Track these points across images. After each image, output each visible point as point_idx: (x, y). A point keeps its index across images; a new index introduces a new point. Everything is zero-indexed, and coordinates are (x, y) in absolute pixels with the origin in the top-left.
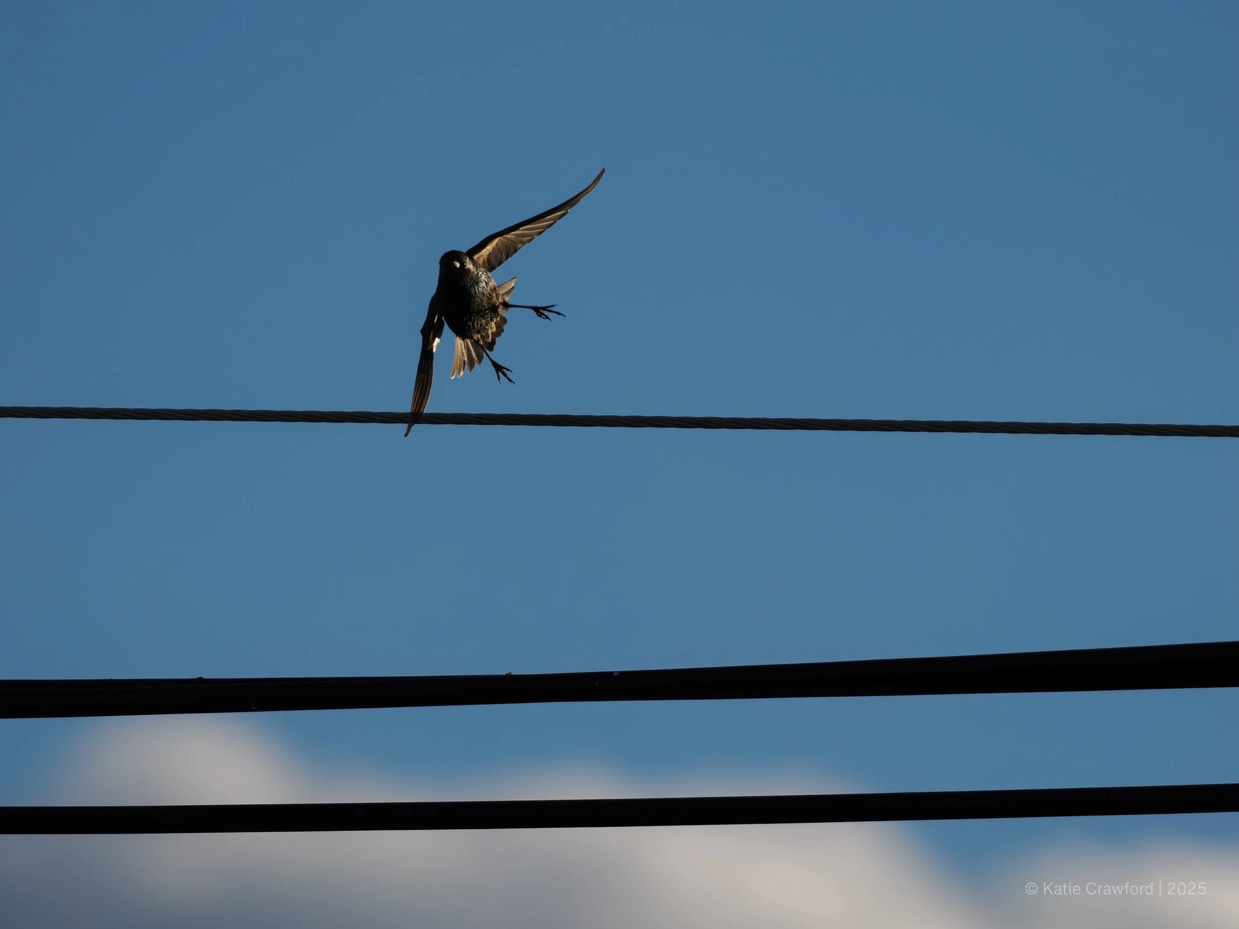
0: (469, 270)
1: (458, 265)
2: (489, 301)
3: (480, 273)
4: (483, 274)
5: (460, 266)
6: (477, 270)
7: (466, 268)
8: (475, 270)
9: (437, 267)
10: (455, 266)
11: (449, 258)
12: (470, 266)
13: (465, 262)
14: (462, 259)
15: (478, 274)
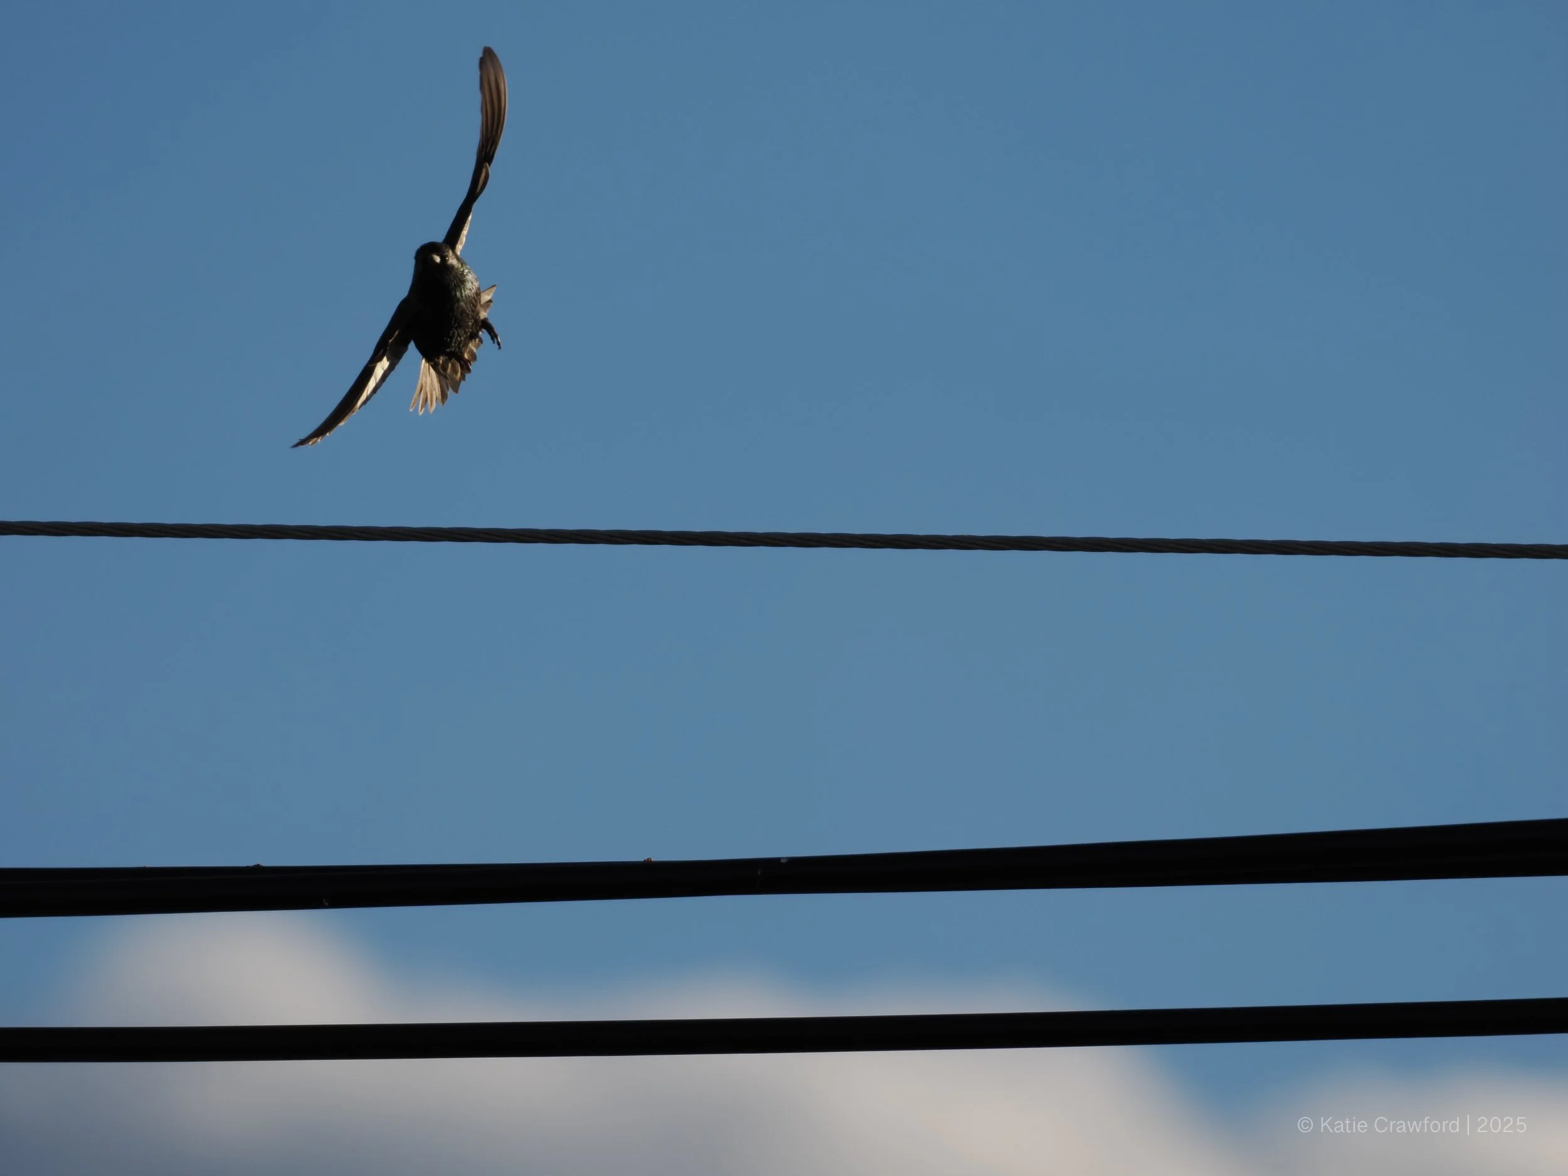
0: (452, 267)
1: (438, 259)
2: (474, 308)
3: (466, 271)
4: (469, 272)
5: (441, 261)
6: (462, 267)
7: (449, 263)
8: (460, 266)
9: (412, 263)
10: (433, 261)
11: (425, 253)
12: (453, 261)
13: (447, 256)
14: (444, 252)
15: (463, 271)
